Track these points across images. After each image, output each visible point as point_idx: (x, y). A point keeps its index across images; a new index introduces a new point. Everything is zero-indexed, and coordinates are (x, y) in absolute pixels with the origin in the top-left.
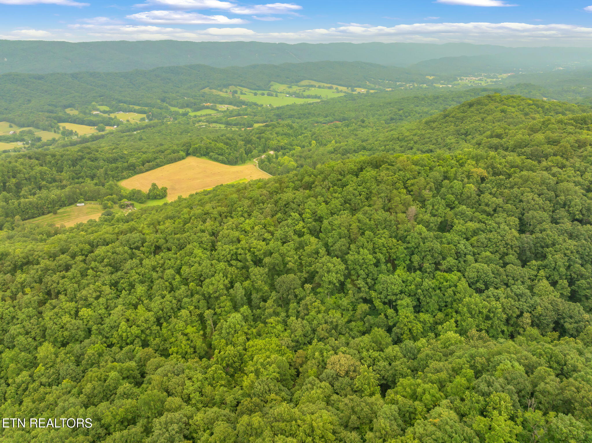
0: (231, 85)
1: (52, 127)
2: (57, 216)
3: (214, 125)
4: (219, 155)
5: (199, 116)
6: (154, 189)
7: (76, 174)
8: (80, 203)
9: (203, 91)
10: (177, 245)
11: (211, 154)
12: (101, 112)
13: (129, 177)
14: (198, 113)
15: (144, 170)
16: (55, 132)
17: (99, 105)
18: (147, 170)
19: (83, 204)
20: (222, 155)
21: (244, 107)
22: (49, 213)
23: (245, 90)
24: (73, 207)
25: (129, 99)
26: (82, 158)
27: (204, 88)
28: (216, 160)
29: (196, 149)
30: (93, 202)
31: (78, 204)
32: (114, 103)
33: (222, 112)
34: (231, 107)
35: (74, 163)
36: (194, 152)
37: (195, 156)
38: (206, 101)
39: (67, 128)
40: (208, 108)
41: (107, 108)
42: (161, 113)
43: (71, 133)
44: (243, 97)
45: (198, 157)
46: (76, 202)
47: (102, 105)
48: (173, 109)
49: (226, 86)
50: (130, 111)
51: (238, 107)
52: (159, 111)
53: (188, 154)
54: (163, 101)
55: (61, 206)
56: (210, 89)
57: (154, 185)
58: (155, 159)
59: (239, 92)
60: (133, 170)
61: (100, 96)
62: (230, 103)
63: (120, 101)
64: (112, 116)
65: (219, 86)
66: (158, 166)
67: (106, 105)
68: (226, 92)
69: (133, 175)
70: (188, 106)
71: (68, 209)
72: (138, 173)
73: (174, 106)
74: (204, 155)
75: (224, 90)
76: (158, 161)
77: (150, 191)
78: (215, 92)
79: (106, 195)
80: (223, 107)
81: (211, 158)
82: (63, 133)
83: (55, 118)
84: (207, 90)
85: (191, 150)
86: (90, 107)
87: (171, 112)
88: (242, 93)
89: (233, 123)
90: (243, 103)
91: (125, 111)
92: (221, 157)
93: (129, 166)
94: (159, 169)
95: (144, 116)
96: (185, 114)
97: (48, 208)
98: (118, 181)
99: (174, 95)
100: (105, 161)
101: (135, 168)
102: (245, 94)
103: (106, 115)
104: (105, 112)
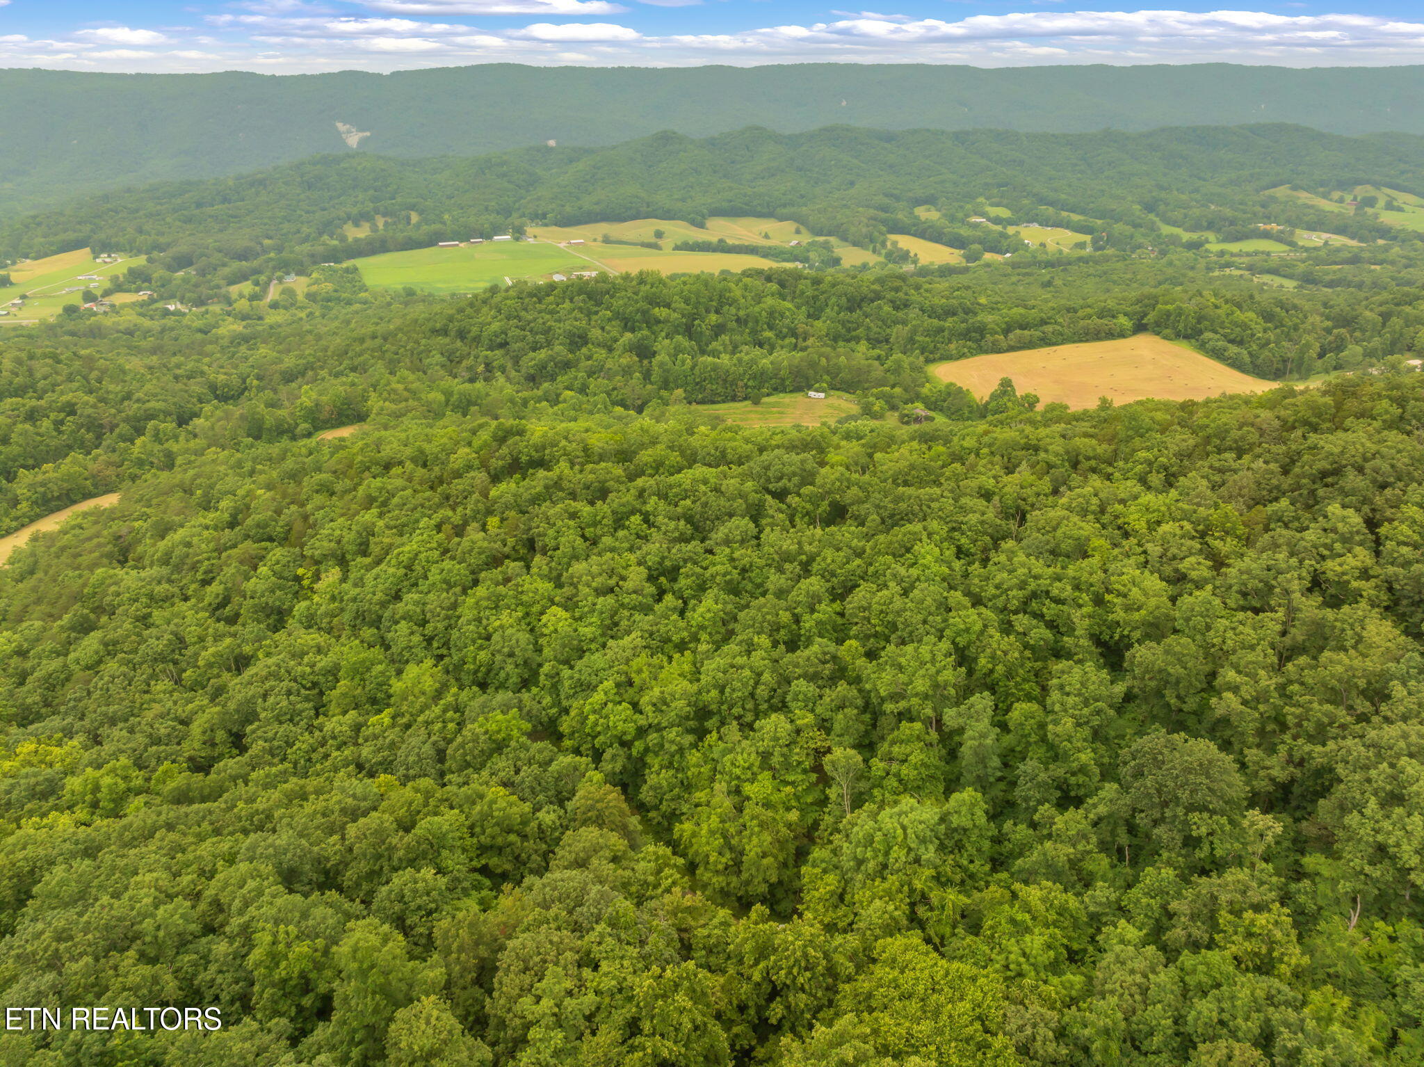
0: (1358, 182)
1: (872, 241)
2: (759, 409)
3: (1266, 278)
4: (1232, 341)
5: (1232, 255)
6: (1004, 393)
7: (849, 330)
8: (817, 391)
9: (1267, 192)
10: (886, 514)
11: (1208, 335)
12: (989, 219)
13: (961, 356)
14: (1234, 247)
15: (1004, 345)
16: (874, 251)
17: (992, 205)
18: (1012, 349)
19: (822, 395)
20: (1240, 343)
21: (1381, 242)
22: (745, 399)
23: (1402, 198)
24: (798, 397)
25: (1063, 196)
26: (878, 296)
27: (1275, 186)
28: (1218, 355)
29: (1168, 314)
30: (846, 395)
31: (811, 394)
32: (1025, 202)
33: (1307, 249)
34: (1338, 240)
35: (855, 303)
36: (1158, 324)
37: (1158, 334)
38: (1268, 218)
39: (900, 245)
40: (1266, 235)
41: (1004, 213)
42: (1132, 237)
43: (905, 256)
44: (1388, 218)
45: (1166, 338)
46: (810, 387)
47: (998, 205)
48: (1166, 230)
49: (1343, 185)
50: (1058, 224)
51: (1361, 240)
52: (1128, 230)
53: (1140, 328)
54: (1150, 208)
55: (775, 389)
56: (1295, 188)
57: (1006, 384)
58: (1044, 322)
59: (1381, 203)
60: (977, 341)
61: (1000, 185)
62: (1341, 230)
63: (1042, 201)
64: (1011, 230)
65: (1322, 184)
66: (1045, 342)
67: (1006, 206)
68: (1341, 200)
69: (973, 355)
70: (1210, 226)
71: (785, 398)
72: (986, 352)
73: (1174, 224)
74: (1186, 337)
75: (1336, 195)
76: (1049, 329)
77: (994, 397)
78: (1304, 197)
79: (881, 383)
80: (1316, 239)
81: (1203, 347)
82: (889, 256)
83: (884, 222)
84: (1282, 192)
85: (1150, 318)
86: (969, 206)
87: (1159, 236)
88: (1390, 206)
89: (1328, 278)
90: (1385, 232)
91: (1045, 223)
92: (1233, 350)
93: (968, 331)
94: (1045, 351)
95: (1087, 238)
96: (1194, 246)
97: (746, 386)
98: (928, 361)
99: (1184, 197)
100: (923, 311)
101: (983, 337)
102: (1400, 209)
103: (999, 228)
104: (997, 220)
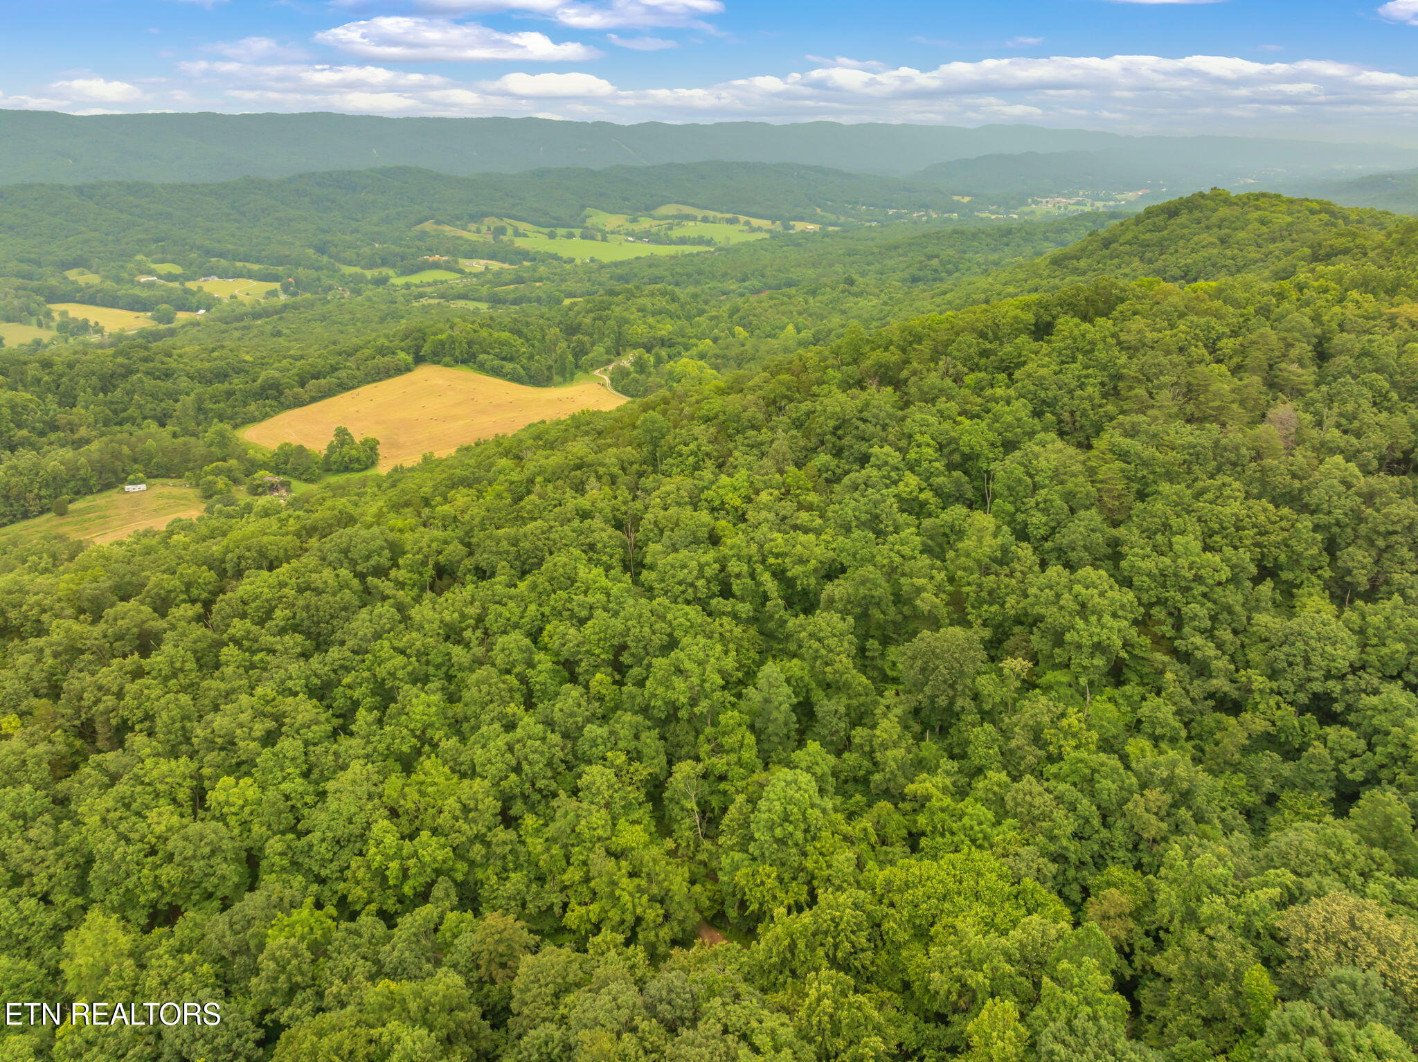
0: (486, 215)
1: (31, 314)
2: (67, 519)
3: (461, 304)
4: (503, 359)
5: (417, 286)
6: (342, 443)
7: (115, 412)
8: (132, 483)
9: (419, 227)
11: (482, 357)
12: (160, 277)
13: (266, 416)
14: (415, 279)
15: (306, 397)
16: (40, 325)
17: (155, 262)
18: (314, 400)
19: (143, 487)
20: (511, 359)
21: (526, 264)
22: (41, 513)
23: (523, 226)
24: (112, 495)
25: (230, 247)
26: (129, 372)
27: (421, 222)
28: (497, 372)
29: (442, 343)
30: (171, 482)
31: (129, 488)
32: (193, 256)
33: (476, 275)
34: (495, 265)
36: (435, 354)
37: (438, 363)
38: (431, 251)
39: (72, 314)
40: (436, 266)
41: (176, 269)
42: (319, 279)
43: (84, 327)
44: (520, 243)
45: (447, 365)
46: (123, 481)
47: (163, 261)
48: (348, 270)
49: (477, 217)
50: (238, 275)
51: (512, 263)
52: (313, 274)
53: (419, 360)
54: (321, 250)
55: (77, 493)
56: (438, 223)
57: (342, 434)
58: (334, 369)
59: (510, 231)
60: (275, 398)
61: (156, 241)
62: (493, 256)
63: (209, 253)
64: (192, 285)
65: (458, 218)
66: (343, 387)
67: (173, 262)
68: (478, 231)
69: (276, 413)
70: (384, 263)
71: (100, 500)
72: (289, 407)
73: (350, 263)
74: (464, 362)
75: (473, 227)
76: (342, 374)
77: (331, 448)
78: (448, 230)
79: (209, 459)
80: (478, 265)
81: (481, 368)
82: (62, 328)
84: (428, 226)
85: (426, 349)
86: (130, 266)
87: (343, 276)
88: (517, 233)
89: (511, 297)
90: (525, 255)
91: (224, 274)
92: (509, 366)
93: (263, 388)
94: (347, 395)
95: (277, 285)
96: (381, 281)
97: (40, 498)
98: (235, 427)
99: (348, 238)
100: (192, 378)
101: (281, 393)
102: (526, 236)
103: (176, 285)
104: (170, 277)
